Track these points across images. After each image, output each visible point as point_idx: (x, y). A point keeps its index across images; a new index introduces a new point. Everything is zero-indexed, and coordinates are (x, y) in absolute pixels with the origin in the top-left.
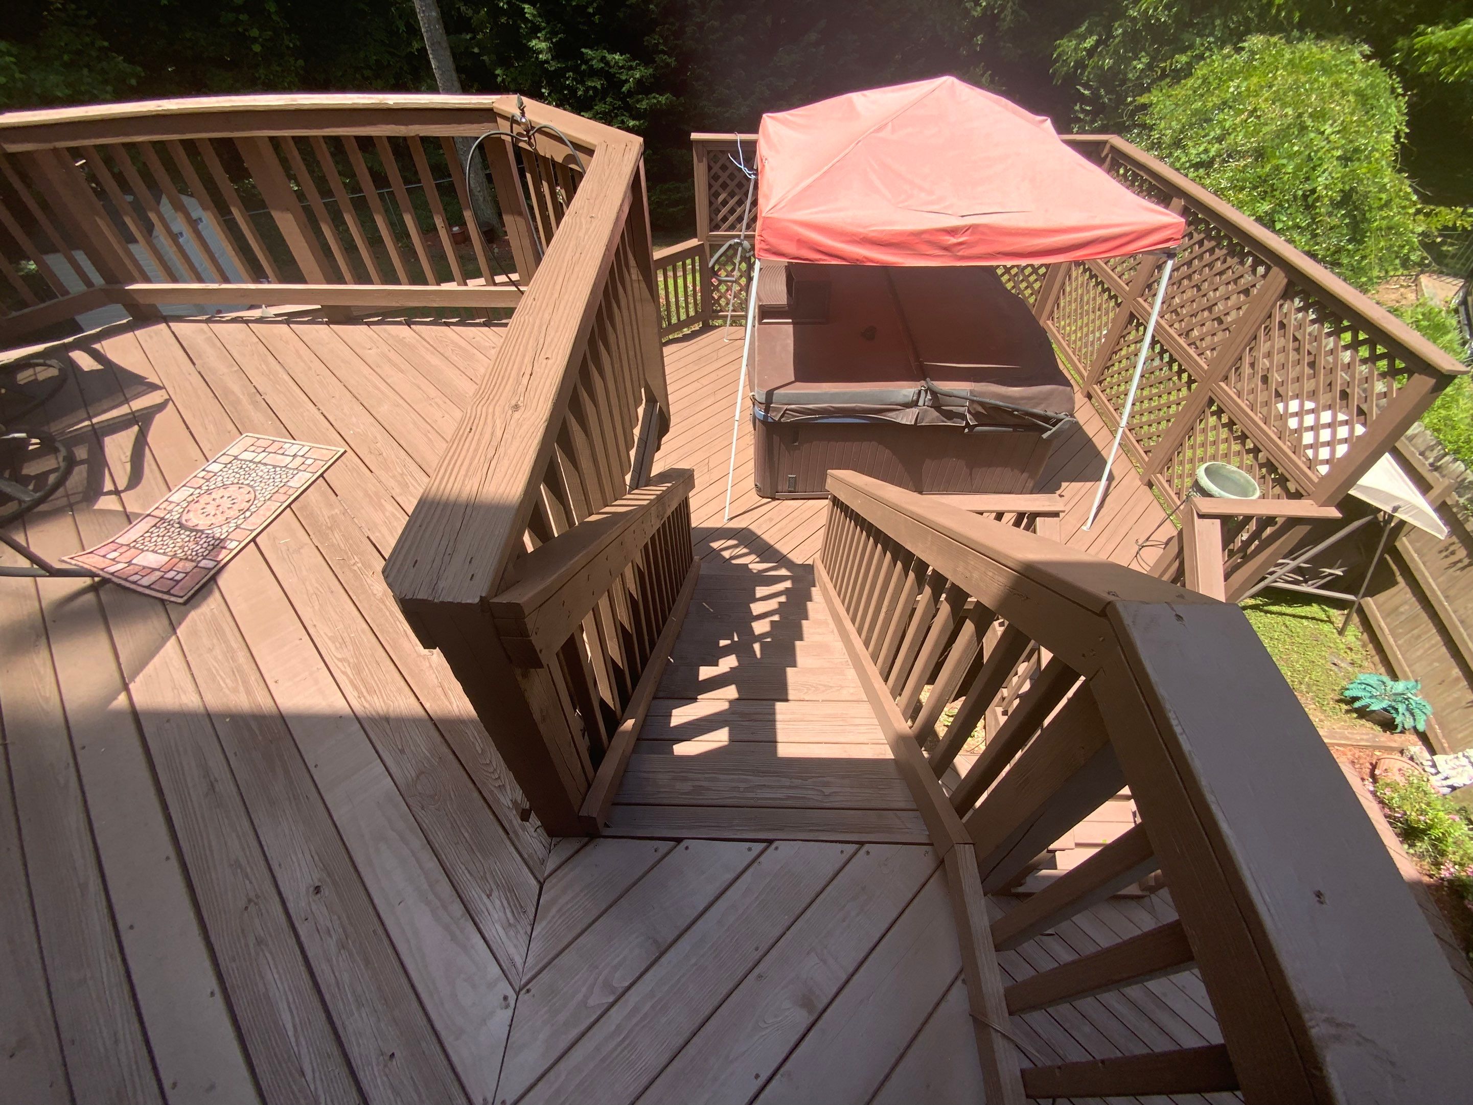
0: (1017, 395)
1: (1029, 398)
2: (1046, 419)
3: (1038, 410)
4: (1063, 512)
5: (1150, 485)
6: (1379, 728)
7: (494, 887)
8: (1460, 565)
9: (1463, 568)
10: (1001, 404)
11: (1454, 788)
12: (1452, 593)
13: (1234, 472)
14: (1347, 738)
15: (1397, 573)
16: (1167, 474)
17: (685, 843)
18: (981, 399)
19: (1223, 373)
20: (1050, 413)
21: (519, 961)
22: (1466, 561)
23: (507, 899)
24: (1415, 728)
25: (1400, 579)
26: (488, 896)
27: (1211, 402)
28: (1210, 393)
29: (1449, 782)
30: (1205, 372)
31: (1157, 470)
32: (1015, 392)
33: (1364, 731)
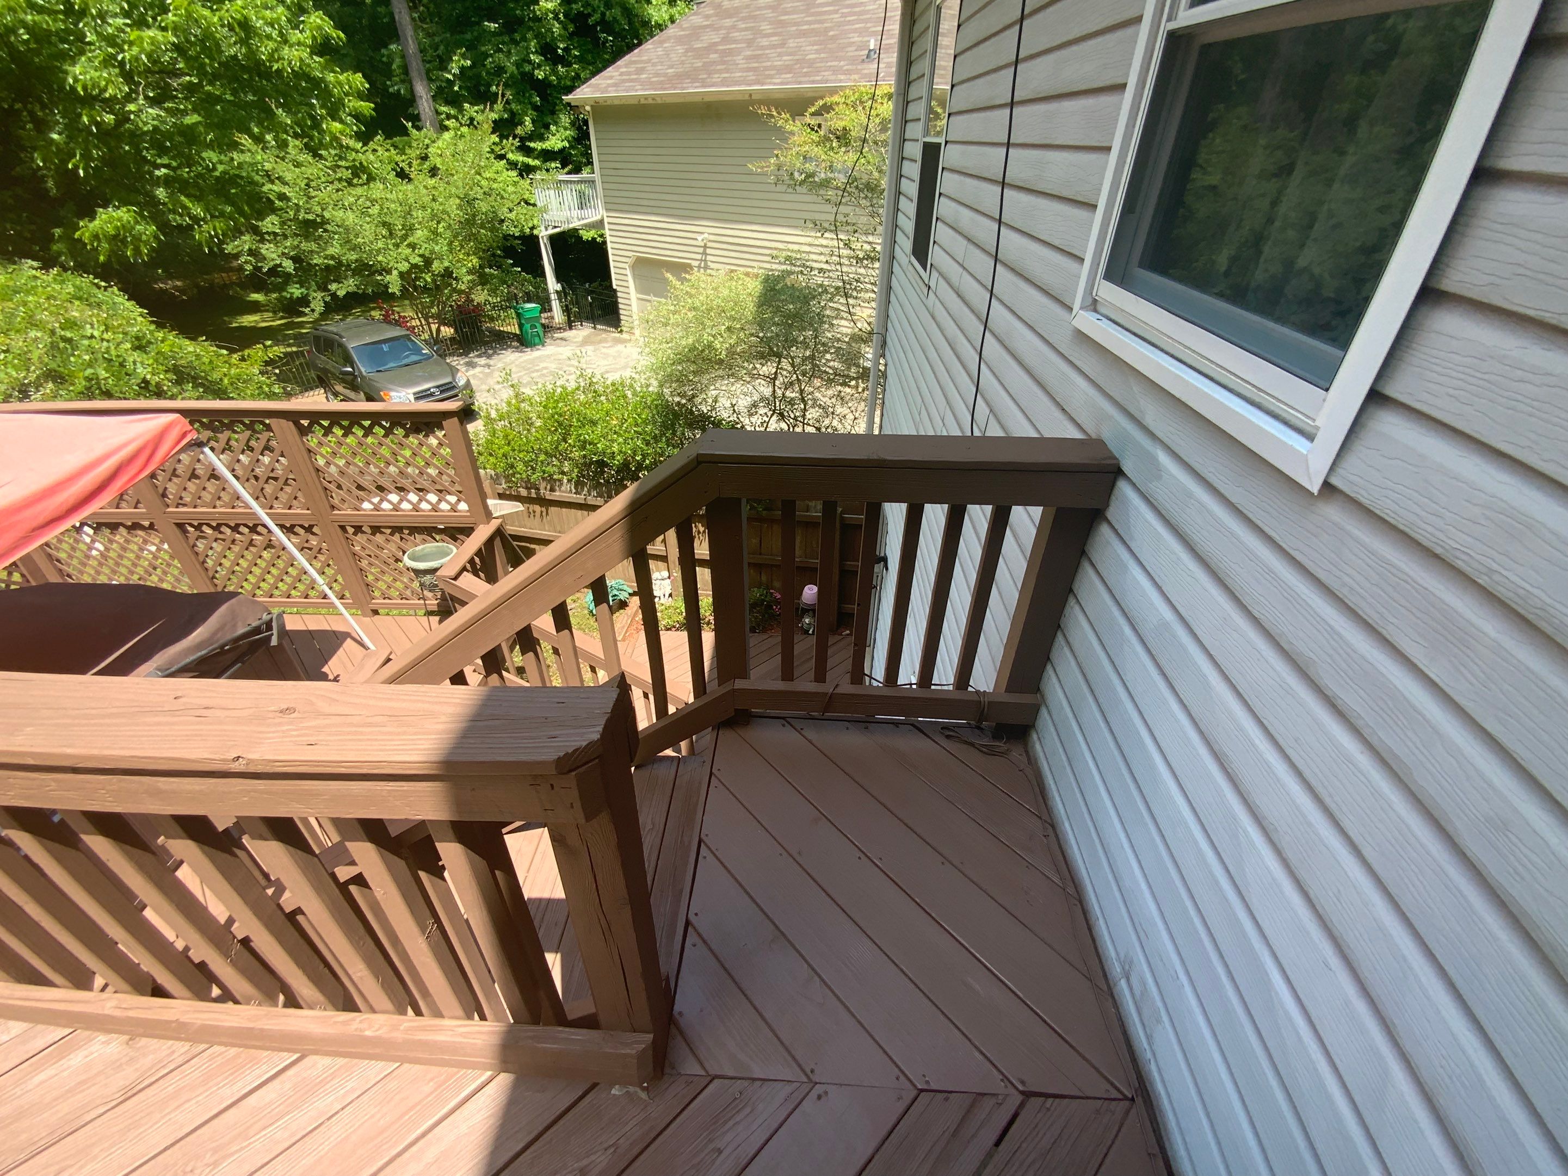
0: (206, 635)
1: (221, 628)
2: (257, 630)
3: (241, 631)
4: (391, 653)
5: (376, 612)
6: (622, 611)
7: (711, 1146)
8: (544, 514)
9: (547, 514)
10: (203, 652)
11: (670, 595)
12: (558, 528)
13: (423, 549)
14: (623, 627)
15: (528, 545)
16: (377, 594)
17: (692, 917)
18: (180, 665)
19: (328, 507)
20: (255, 624)
21: (789, 1089)
22: (544, 509)
23: (726, 1122)
24: (630, 594)
25: (533, 546)
26: (720, 1152)
27: (343, 528)
28: (337, 524)
29: (667, 595)
30: (312, 514)
31: (369, 599)
32: (195, 637)
33: (621, 617)
